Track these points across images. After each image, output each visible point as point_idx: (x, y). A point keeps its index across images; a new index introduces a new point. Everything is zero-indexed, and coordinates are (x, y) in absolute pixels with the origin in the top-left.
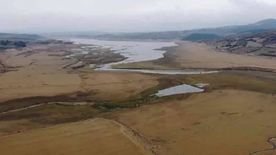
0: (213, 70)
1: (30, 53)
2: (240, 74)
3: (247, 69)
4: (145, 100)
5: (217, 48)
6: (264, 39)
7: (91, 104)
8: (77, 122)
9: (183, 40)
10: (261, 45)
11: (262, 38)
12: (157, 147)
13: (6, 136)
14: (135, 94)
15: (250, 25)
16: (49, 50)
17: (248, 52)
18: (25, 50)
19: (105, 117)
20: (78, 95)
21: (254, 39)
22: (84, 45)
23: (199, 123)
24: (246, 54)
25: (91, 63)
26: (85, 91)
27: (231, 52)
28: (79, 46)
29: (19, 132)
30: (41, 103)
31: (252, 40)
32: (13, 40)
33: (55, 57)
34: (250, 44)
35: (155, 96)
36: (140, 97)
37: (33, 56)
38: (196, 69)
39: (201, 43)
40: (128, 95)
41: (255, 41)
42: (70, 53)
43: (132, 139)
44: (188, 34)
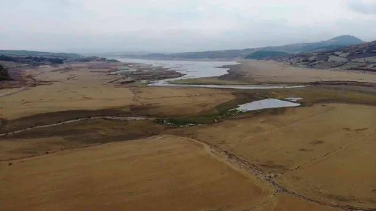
0: (298, 84)
1: (67, 69)
2: (336, 89)
3: (340, 84)
4: (224, 115)
5: (291, 63)
6: (348, 53)
7: (152, 119)
8: (136, 141)
9: (245, 58)
10: (345, 60)
11: (344, 52)
12: (276, 176)
13: (25, 159)
14: (208, 108)
15: (323, 42)
16: (90, 68)
17: (332, 67)
18: (61, 66)
19: (176, 134)
20: (132, 109)
21: (336, 53)
22: (130, 64)
23: (320, 142)
24: (332, 69)
25: (143, 79)
26: (141, 105)
27: (312, 67)
28: (126, 65)
29: (47, 153)
30: (81, 118)
31: (334, 54)
32: (48, 57)
33: (98, 73)
34: (332, 58)
35: (236, 110)
36: (216, 111)
37: (71, 73)
38: (277, 84)
39: (268, 60)
40: (199, 110)
41: (338, 56)
42: (116, 70)
43: (228, 164)
44: (250, 53)
